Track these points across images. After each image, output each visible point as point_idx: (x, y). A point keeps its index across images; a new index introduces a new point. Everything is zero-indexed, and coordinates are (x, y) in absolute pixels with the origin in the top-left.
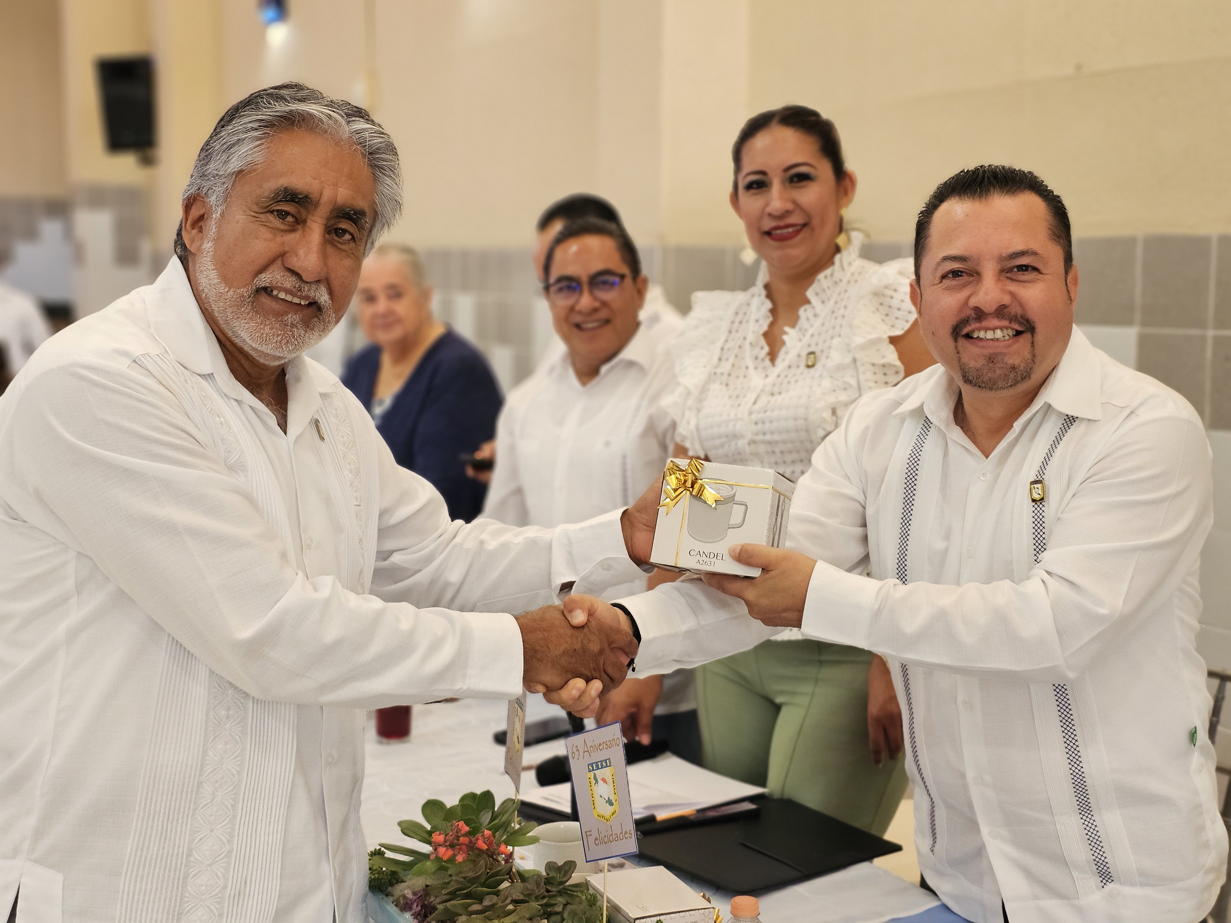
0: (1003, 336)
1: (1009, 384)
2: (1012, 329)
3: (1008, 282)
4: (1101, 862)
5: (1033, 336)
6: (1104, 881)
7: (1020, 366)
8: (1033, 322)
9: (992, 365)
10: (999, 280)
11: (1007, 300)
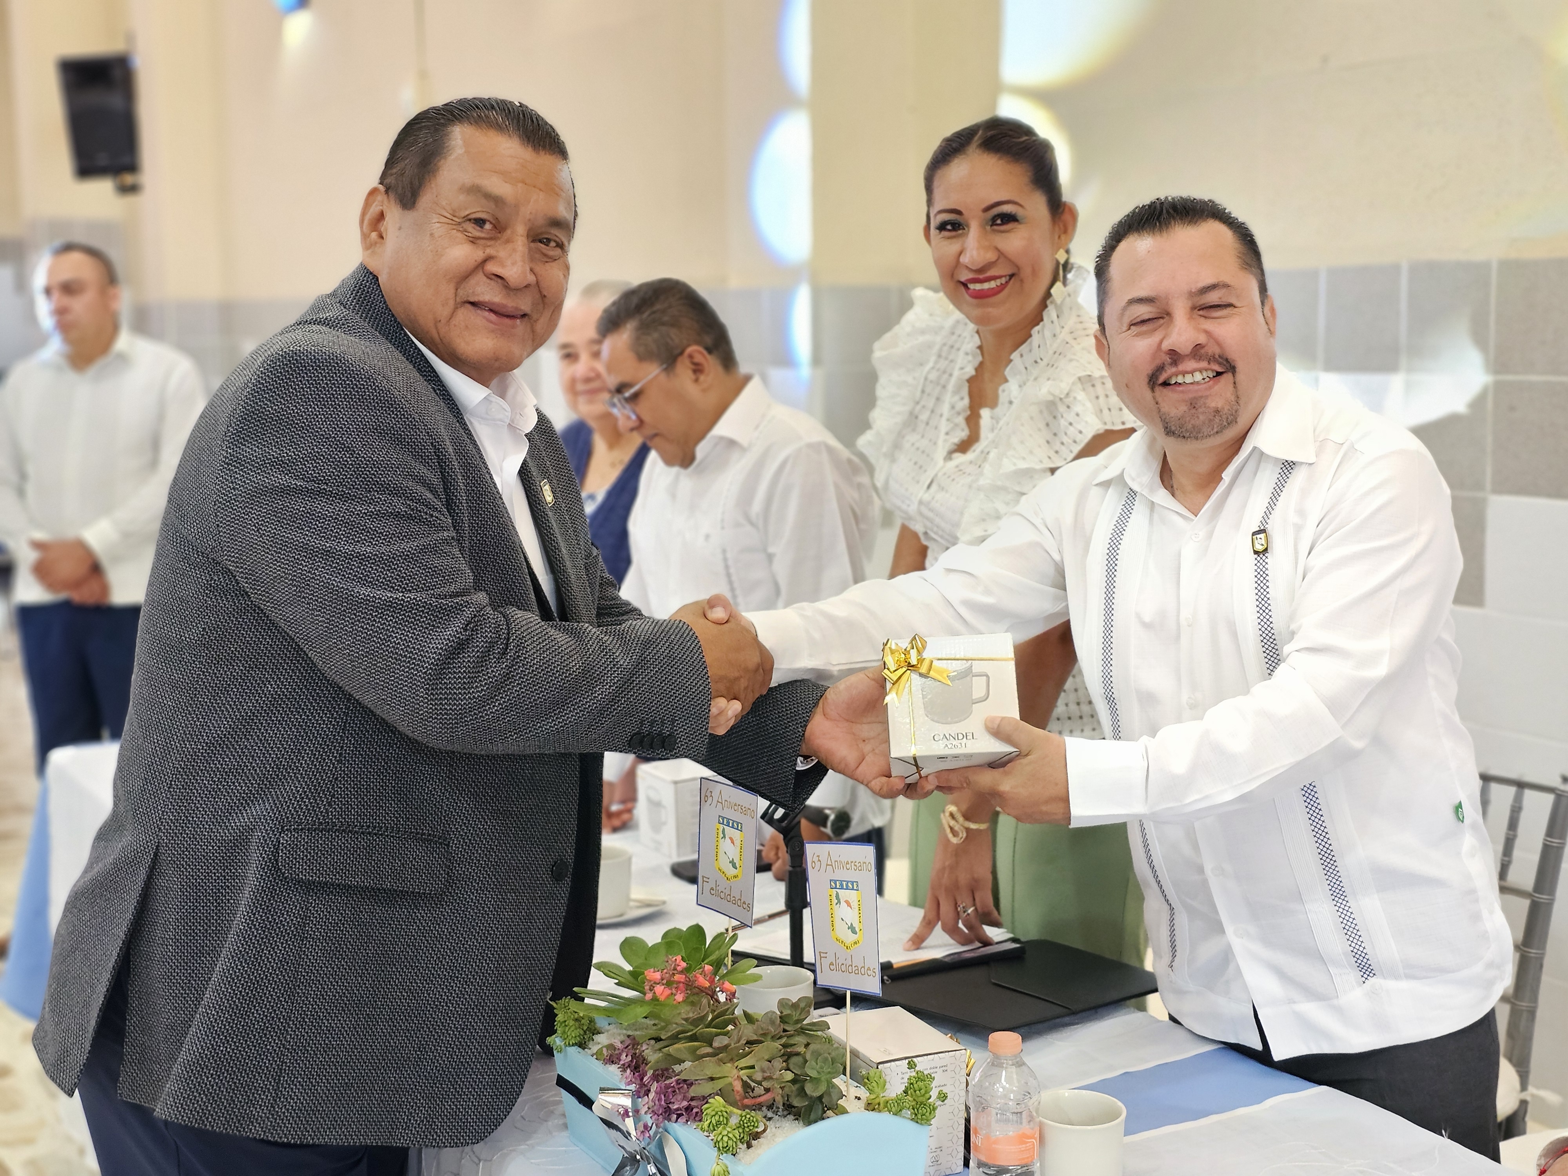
0: (1204, 379)
1: (1215, 430)
2: (1213, 370)
3: (1202, 319)
4: (1359, 953)
5: (1234, 376)
6: (1365, 976)
7: (1224, 408)
8: (1234, 361)
9: (1194, 411)
10: (1191, 318)
11: (1202, 339)
